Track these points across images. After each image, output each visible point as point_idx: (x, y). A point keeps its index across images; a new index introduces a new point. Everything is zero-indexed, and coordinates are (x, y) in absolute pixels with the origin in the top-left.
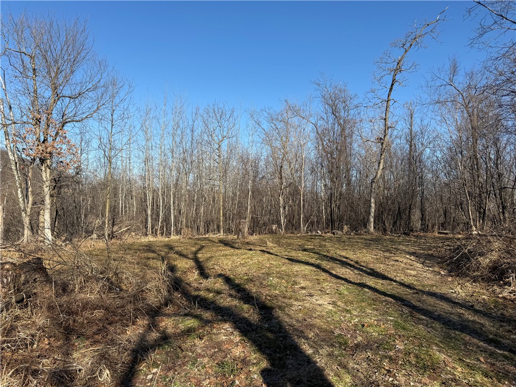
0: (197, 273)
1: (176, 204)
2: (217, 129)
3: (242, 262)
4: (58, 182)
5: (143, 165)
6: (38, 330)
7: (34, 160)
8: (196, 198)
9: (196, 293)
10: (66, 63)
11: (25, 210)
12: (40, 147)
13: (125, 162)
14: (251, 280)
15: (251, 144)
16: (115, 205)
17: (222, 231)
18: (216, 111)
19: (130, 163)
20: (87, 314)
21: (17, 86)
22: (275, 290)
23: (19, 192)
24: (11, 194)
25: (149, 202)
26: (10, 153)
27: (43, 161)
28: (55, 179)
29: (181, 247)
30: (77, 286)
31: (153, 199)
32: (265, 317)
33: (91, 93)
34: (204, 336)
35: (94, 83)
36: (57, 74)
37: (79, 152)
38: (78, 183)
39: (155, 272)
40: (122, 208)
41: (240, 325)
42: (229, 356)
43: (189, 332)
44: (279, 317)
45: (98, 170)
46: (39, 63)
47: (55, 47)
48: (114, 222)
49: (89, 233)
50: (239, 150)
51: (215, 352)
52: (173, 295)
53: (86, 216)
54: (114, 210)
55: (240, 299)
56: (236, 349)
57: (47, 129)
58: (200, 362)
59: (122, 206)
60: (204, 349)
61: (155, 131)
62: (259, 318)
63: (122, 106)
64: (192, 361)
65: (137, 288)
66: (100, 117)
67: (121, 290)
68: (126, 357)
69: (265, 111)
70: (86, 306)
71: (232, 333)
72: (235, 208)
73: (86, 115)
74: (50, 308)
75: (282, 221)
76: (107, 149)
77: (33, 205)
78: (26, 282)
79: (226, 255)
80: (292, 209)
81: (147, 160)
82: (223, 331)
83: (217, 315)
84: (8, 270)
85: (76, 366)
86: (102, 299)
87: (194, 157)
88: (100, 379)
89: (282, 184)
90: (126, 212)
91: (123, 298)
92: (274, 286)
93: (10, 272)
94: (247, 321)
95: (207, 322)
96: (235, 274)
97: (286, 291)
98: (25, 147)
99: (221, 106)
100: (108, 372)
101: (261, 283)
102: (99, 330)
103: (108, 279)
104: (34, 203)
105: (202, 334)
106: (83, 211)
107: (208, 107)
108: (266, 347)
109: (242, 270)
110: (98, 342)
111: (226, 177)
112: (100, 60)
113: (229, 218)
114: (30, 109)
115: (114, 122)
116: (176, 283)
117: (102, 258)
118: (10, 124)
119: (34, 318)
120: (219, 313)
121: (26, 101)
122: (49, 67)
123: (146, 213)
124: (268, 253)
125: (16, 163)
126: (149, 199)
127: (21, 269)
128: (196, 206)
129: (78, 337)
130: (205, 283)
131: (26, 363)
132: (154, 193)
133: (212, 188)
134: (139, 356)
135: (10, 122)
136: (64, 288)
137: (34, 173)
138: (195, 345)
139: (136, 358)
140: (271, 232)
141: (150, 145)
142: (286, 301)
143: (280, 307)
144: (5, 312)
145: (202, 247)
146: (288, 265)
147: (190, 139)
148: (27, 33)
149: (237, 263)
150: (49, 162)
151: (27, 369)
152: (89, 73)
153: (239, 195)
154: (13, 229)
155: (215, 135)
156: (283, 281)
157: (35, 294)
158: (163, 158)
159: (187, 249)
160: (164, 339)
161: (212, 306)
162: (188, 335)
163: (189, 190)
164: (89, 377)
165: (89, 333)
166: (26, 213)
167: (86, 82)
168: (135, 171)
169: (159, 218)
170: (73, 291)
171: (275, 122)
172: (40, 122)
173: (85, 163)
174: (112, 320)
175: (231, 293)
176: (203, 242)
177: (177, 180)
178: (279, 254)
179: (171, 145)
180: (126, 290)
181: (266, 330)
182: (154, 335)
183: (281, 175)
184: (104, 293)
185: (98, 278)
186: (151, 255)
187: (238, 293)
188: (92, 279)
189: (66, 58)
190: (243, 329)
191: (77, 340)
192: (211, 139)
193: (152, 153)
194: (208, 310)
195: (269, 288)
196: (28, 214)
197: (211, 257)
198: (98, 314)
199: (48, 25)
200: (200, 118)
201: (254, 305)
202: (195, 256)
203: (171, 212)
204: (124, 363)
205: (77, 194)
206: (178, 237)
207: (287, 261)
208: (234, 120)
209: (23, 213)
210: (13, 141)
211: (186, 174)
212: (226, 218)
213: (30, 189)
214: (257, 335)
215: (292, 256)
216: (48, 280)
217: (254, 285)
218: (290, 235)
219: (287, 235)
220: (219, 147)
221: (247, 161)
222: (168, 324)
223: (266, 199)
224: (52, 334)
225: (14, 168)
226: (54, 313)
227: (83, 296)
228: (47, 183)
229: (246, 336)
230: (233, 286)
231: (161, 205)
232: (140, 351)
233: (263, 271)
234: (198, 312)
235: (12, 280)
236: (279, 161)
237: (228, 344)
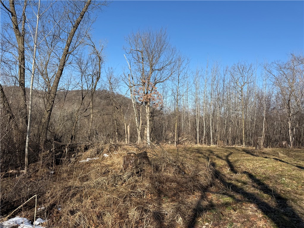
0: (229, 169)
1: (214, 125)
2: (240, 78)
3: (260, 165)
4: (153, 114)
5: (194, 103)
6: (146, 189)
7: (142, 103)
8: (226, 122)
9: (230, 182)
10: (156, 53)
11: (138, 128)
12: (145, 97)
13: (185, 102)
14: (268, 178)
15: (265, 86)
16: (179, 126)
17: (244, 144)
18: (240, 67)
19: (187, 102)
20: (168, 184)
21: (135, 67)
22: (288, 187)
23: (136, 119)
24: (132, 120)
25: (198, 124)
26: (132, 100)
27: (146, 103)
28: (151, 112)
29: (217, 152)
30: (163, 168)
31: (200, 122)
32: (281, 205)
33: (168, 66)
34: (237, 209)
35: (169, 61)
36: (152, 59)
37: (162, 98)
38: (162, 114)
39: (204, 165)
40: (183, 127)
41: (262, 206)
42: (255, 226)
43: (226, 205)
44: (292, 206)
45: (171, 107)
46: (145, 55)
47: (151, 45)
48: (179, 135)
49: (167, 140)
50: (256, 90)
51: (245, 221)
52: (215, 180)
53: (165, 131)
54: (179, 128)
55: (261, 190)
56: (259, 222)
57: (148, 87)
58: (235, 225)
59: (183, 126)
60: (237, 217)
61: (201, 84)
62: (276, 204)
63: (183, 71)
64: (230, 224)
65: (194, 173)
66: (173, 79)
67: (185, 173)
68: (190, 212)
69: (275, 63)
70: (168, 179)
71: (257, 211)
72: (253, 129)
73: (166, 78)
74: (151, 178)
75: (291, 139)
76: (175, 96)
77: (142, 125)
78: (140, 163)
79: (248, 160)
80: (299, 131)
81: (197, 100)
82: (249, 208)
83: (244, 197)
84: (133, 157)
85: (164, 211)
86: (175, 177)
87: (224, 97)
88: (177, 221)
89: (290, 112)
90: (185, 129)
91: (186, 178)
92: (286, 185)
93: (134, 158)
94: (266, 205)
95: (238, 201)
96: (255, 173)
97: (297, 189)
98: (138, 97)
99: (243, 63)
100: (181, 219)
101: (276, 181)
102: (175, 194)
103: (178, 167)
104: (142, 124)
105: (235, 208)
106: (164, 129)
107: (234, 66)
108: (283, 225)
109: (261, 171)
110: (174, 200)
111: (246, 109)
112: (172, 48)
113: (249, 136)
114: (141, 78)
115: (179, 80)
116: (216, 173)
117: (174, 154)
118: (133, 86)
119: (144, 182)
120: (246, 196)
121: (139, 74)
122: (149, 56)
123: (196, 131)
124: (280, 161)
125: (135, 105)
126: (198, 123)
127: (138, 157)
128: (226, 127)
129: (164, 196)
130: (234, 176)
131: (142, 205)
132: (200, 119)
133: (237, 116)
134: (198, 213)
135: (133, 85)
136: (157, 169)
137: (142, 109)
138: (231, 214)
139: (196, 214)
140: (281, 146)
141: (198, 91)
142: (298, 196)
143: (293, 200)
144: (131, 177)
145: (231, 153)
146: (298, 171)
147: (222, 86)
148: (139, 41)
149: (257, 165)
150: (149, 104)
151: (142, 208)
152: (167, 56)
153: (256, 121)
154: (133, 137)
155: (238, 82)
156: (294, 182)
157: (144, 170)
158: (206, 99)
159: (221, 154)
160: (211, 206)
161: (240, 191)
162: (226, 206)
163: (221, 117)
164: (171, 219)
165: (170, 195)
166: (139, 129)
167: (166, 61)
168: (190, 107)
169: (203, 134)
170: (161, 170)
171: (283, 70)
172: (145, 84)
173: (165, 104)
174: (181, 189)
175: (254, 184)
176: (232, 150)
177: (214, 111)
178: (289, 162)
179: (210, 91)
180: (187, 174)
181: (282, 213)
182: (205, 203)
183: (289, 107)
184: (176, 174)
185: (173, 165)
186: (200, 155)
187: (258, 185)
188: (170, 165)
189: (156, 50)
190: (264, 210)
191: (164, 198)
192: (236, 85)
193: (199, 96)
194: (238, 193)
195: (283, 185)
196: (140, 129)
197: (238, 160)
198: (174, 185)
199: (148, 35)
200: (229, 73)
201: (271, 195)
202: (227, 159)
203: (210, 130)
204: (189, 216)
205: (161, 119)
206: (215, 146)
207: (296, 168)
208: (252, 71)
209: (138, 129)
210: (134, 94)
211: (220, 107)
212: (247, 136)
213: (141, 117)
214: (275, 216)
215: (300, 165)
216: (150, 163)
217: (271, 182)
218: (297, 149)
219: (294, 150)
220: (242, 89)
221: (262, 98)
222: (213, 197)
223: (276, 123)
224: (152, 192)
225: (134, 107)
226: (153, 181)
227: (166, 174)
228: (148, 114)
229: (266, 215)
230: (254, 180)
231: (205, 126)
232: (198, 211)
233: (277, 173)
234: (232, 193)
235: (134, 162)
236: (287, 97)
237: (254, 218)
